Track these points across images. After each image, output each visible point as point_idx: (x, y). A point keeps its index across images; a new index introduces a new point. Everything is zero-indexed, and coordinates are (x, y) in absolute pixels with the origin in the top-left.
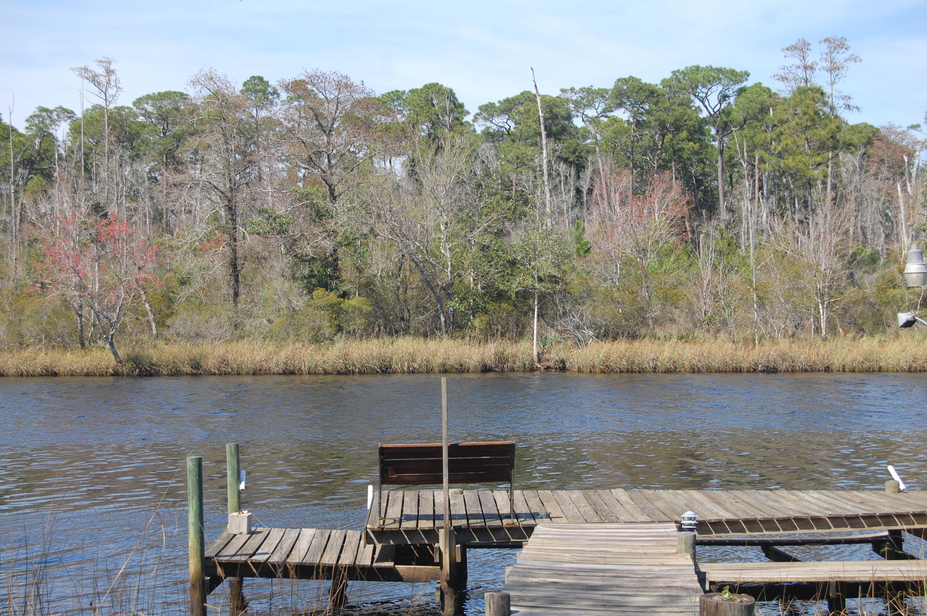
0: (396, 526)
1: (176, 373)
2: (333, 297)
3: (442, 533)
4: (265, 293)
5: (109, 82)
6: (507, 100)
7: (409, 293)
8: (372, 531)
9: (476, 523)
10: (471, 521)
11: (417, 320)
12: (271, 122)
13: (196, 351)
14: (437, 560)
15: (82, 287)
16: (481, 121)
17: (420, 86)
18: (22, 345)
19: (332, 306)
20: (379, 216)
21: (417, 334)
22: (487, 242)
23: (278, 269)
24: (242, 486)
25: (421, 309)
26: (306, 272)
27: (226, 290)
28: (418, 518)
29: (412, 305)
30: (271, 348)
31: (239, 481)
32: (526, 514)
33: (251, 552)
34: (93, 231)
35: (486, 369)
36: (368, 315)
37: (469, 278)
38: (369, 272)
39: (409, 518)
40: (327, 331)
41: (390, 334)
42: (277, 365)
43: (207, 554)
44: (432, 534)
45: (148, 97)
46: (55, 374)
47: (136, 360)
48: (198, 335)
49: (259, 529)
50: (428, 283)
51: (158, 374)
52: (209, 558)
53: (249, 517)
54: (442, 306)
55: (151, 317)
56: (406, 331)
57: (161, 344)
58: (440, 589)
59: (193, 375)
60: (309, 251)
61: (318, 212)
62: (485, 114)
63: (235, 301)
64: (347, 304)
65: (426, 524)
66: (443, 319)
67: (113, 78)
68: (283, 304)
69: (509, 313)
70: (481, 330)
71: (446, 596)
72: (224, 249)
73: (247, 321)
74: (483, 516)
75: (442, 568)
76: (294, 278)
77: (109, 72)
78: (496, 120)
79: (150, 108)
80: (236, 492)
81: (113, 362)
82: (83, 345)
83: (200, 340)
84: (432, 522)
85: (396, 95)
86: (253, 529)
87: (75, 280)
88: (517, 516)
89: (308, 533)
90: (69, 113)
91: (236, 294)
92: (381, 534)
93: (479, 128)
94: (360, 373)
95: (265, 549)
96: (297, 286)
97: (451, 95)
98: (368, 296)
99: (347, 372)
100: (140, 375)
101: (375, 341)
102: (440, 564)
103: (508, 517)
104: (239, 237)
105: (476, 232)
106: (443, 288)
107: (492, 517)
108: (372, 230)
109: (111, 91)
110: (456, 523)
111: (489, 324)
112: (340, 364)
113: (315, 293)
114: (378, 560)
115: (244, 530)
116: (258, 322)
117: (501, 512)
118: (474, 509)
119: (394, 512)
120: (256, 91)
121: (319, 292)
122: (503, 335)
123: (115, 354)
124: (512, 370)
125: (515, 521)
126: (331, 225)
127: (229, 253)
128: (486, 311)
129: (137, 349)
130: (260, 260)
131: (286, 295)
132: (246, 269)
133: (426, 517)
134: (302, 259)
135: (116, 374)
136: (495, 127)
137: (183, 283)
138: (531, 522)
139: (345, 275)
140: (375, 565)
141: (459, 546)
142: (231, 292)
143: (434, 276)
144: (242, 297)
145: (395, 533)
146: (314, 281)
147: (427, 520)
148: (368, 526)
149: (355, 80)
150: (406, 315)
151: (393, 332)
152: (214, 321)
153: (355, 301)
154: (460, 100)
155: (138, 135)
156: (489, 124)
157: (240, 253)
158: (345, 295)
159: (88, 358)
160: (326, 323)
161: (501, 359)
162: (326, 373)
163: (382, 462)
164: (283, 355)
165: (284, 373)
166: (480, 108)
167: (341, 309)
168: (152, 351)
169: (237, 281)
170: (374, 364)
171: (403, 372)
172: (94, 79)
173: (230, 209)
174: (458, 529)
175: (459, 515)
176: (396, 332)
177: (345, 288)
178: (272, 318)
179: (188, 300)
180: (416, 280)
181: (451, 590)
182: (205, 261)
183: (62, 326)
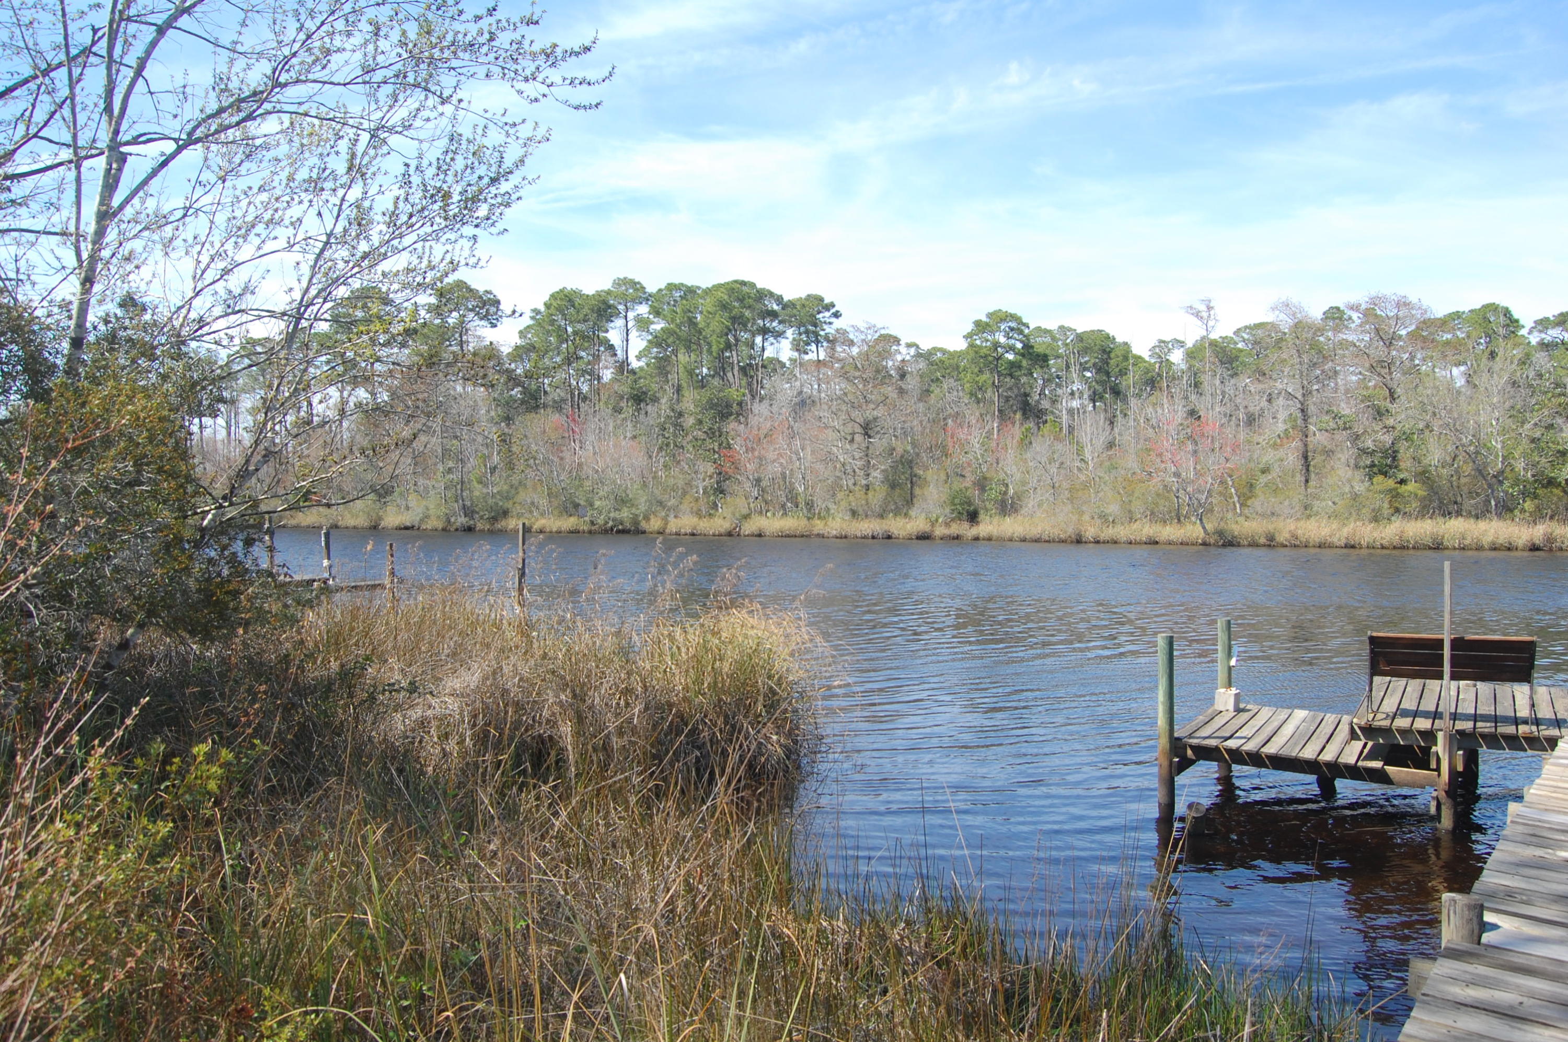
0: (1386, 723)
1: (1254, 544)
2: (1391, 483)
3: (1440, 735)
4: (1330, 481)
5: (1209, 316)
6: (1561, 314)
7: (1463, 480)
8: (1360, 728)
9: (1485, 727)
10: (1479, 724)
11: (1469, 504)
12: (1344, 344)
13: (1271, 527)
14: (1433, 765)
15: (1177, 475)
16: (1536, 334)
17: (1478, 306)
18: (1132, 520)
19: (1390, 491)
20: (1434, 414)
21: (1470, 515)
22: (1538, 434)
23: (1343, 459)
24: (1233, 662)
25: (1472, 494)
26: (1368, 463)
27: (1300, 478)
28: (1415, 714)
29: (1465, 490)
30: (1334, 526)
31: (1229, 656)
32: (1550, 720)
33: (1228, 735)
34: (1189, 431)
35: (1534, 548)
36: (1422, 500)
37: (1520, 465)
38: (1426, 462)
39: (1405, 713)
40: (1386, 511)
41: (1444, 515)
42: (1339, 540)
43: (1176, 735)
44: (1429, 736)
45: (1246, 327)
46: (1157, 543)
47: (1220, 533)
48: (1273, 514)
49: (1249, 707)
50: (1480, 472)
51: (1239, 545)
52: (1179, 739)
53: (1236, 695)
54: (1492, 492)
55: (1236, 499)
56: (1459, 513)
57: (1241, 519)
58: (1437, 799)
59: (1269, 546)
60: (1369, 444)
61: (1379, 413)
62: (1540, 328)
63: (1306, 488)
64: (1403, 489)
65: (1423, 724)
66: (1493, 503)
67: (1212, 312)
68: (1347, 489)
69: (1560, 499)
70: (1531, 513)
71: (1443, 807)
72: (1296, 444)
73: (1316, 503)
74: (1495, 719)
75: (1439, 775)
76: (1357, 467)
77: (1209, 308)
78: (1550, 332)
79: (1246, 336)
80: (1226, 668)
81: (1202, 534)
82: (1179, 520)
83: (1274, 518)
84: (1431, 721)
85: (1457, 315)
86: (1242, 706)
87: (1174, 469)
88: (1537, 722)
89: (1300, 714)
90: (1181, 343)
91: (1307, 481)
92: (1369, 731)
93: (1534, 340)
94: (1414, 548)
95: (1244, 732)
96: (1359, 474)
97: (1507, 313)
98: (1424, 483)
99: (1403, 548)
100: (1224, 546)
101: (1429, 521)
102: (1438, 769)
103: (1525, 722)
104: (1310, 434)
105: (1527, 426)
106: (1494, 476)
107: (1506, 720)
108: (1427, 426)
109: (1211, 323)
110: (1461, 725)
111: (1538, 508)
112: (1396, 541)
113: (1375, 480)
114: (1366, 759)
115: (1231, 707)
116: (1324, 504)
117: (1518, 715)
118: (1485, 709)
119: (1389, 706)
120: (1334, 319)
121: (1380, 478)
122: (1552, 518)
123: (1204, 528)
124: (1561, 549)
125: (1534, 728)
126: (1390, 422)
127: (1301, 448)
128: (1536, 496)
129: (1222, 524)
130: (1329, 453)
131: (1349, 481)
132: (1317, 460)
133: (1426, 715)
134: (1364, 451)
135: (1204, 544)
136: (1549, 338)
137: (1263, 472)
138: (1554, 732)
139: (1402, 465)
140: (1360, 763)
141: (1461, 752)
142: (1303, 479)
143: (1486, 465)
144: (1311, 483)
145: (1387, 731)
146: (1375, 470)
147: (1426, 718)
148: (1355, 720)
149: (1413, 299)
150: (1459, 499)
151: (1447, 514)
152: (1286, 503)
153: (1411, 487)
154: (1516, 316)
155: (1237, 358)
156: (1543, 336)
157: (1311, 447)
158: (1402, 482)
159: (1182, 531)
160: (1386, 505)
161: (1550, 539)
162: (1383, 547)
163: (1372, 651)
164: (1345, 531)
165: (1346, 546)
166: (1535, 322)
167: (1398, 494)
168: (1234, 526)
169: (1308, 470)
170: (1428, 541)
171: (1455, 548)
172: (1197, 315)
173: (1303, 411)
174: (1461, 733)
175: (1465, 715)
176: (1449, 513)
177: (1402, 476)
178: (1337, 500)
179: (1266, 485)
180: (1468, 469)
181: (1450, 801)
182: (1281, 453)
183: (1163, 506)
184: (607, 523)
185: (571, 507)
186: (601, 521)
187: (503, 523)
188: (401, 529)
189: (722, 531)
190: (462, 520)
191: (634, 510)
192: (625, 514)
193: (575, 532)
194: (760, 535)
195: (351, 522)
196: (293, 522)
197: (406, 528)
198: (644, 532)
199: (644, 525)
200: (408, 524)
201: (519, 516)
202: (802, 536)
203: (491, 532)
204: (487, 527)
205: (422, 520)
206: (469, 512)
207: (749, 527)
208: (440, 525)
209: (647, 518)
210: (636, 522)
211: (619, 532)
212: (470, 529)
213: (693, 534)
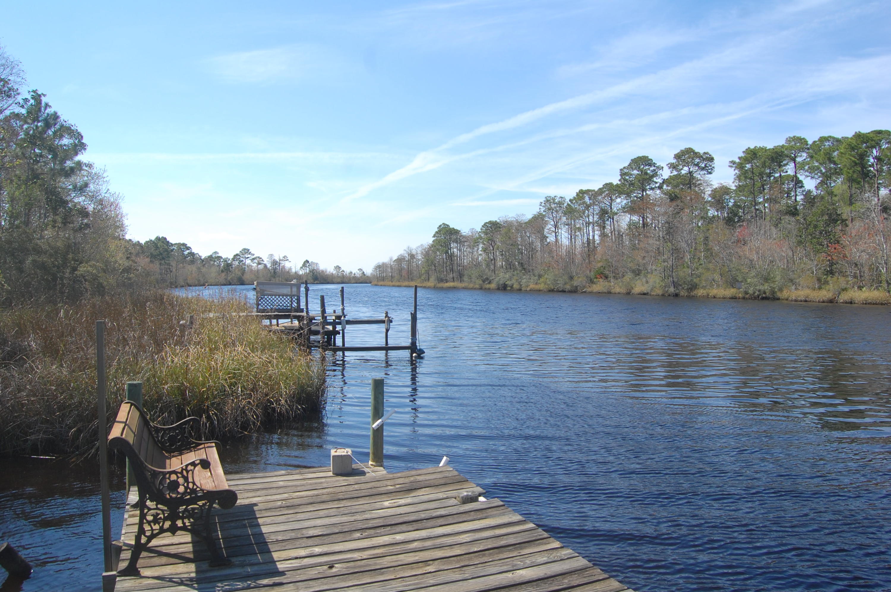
184: (754, 293)
185: (733, 283)
186: (751, 291)
187: (695, 292)
188: (641, 294)
189: (825, 299)
190: (672, 290)
191: (772, 285)
192: (766, 287)
193: (733, 298)
194: (851, 303)
195: (617, 290)
196: (589, 290)
197: (644, 294)
198: (778, 299)
199: (779, 295)
200: (645, 292)
201: (704, 288)
202: (882, 304)
203: (689, 297)
204: (686, 294)
205: (652, 289)
206: (675, 284)
207: (844, 297)
208: (660, 292)
209: (781, 290)
210: (773, 292)
211: (763, 298)
212: (677, 295)
213: (806, 301)
